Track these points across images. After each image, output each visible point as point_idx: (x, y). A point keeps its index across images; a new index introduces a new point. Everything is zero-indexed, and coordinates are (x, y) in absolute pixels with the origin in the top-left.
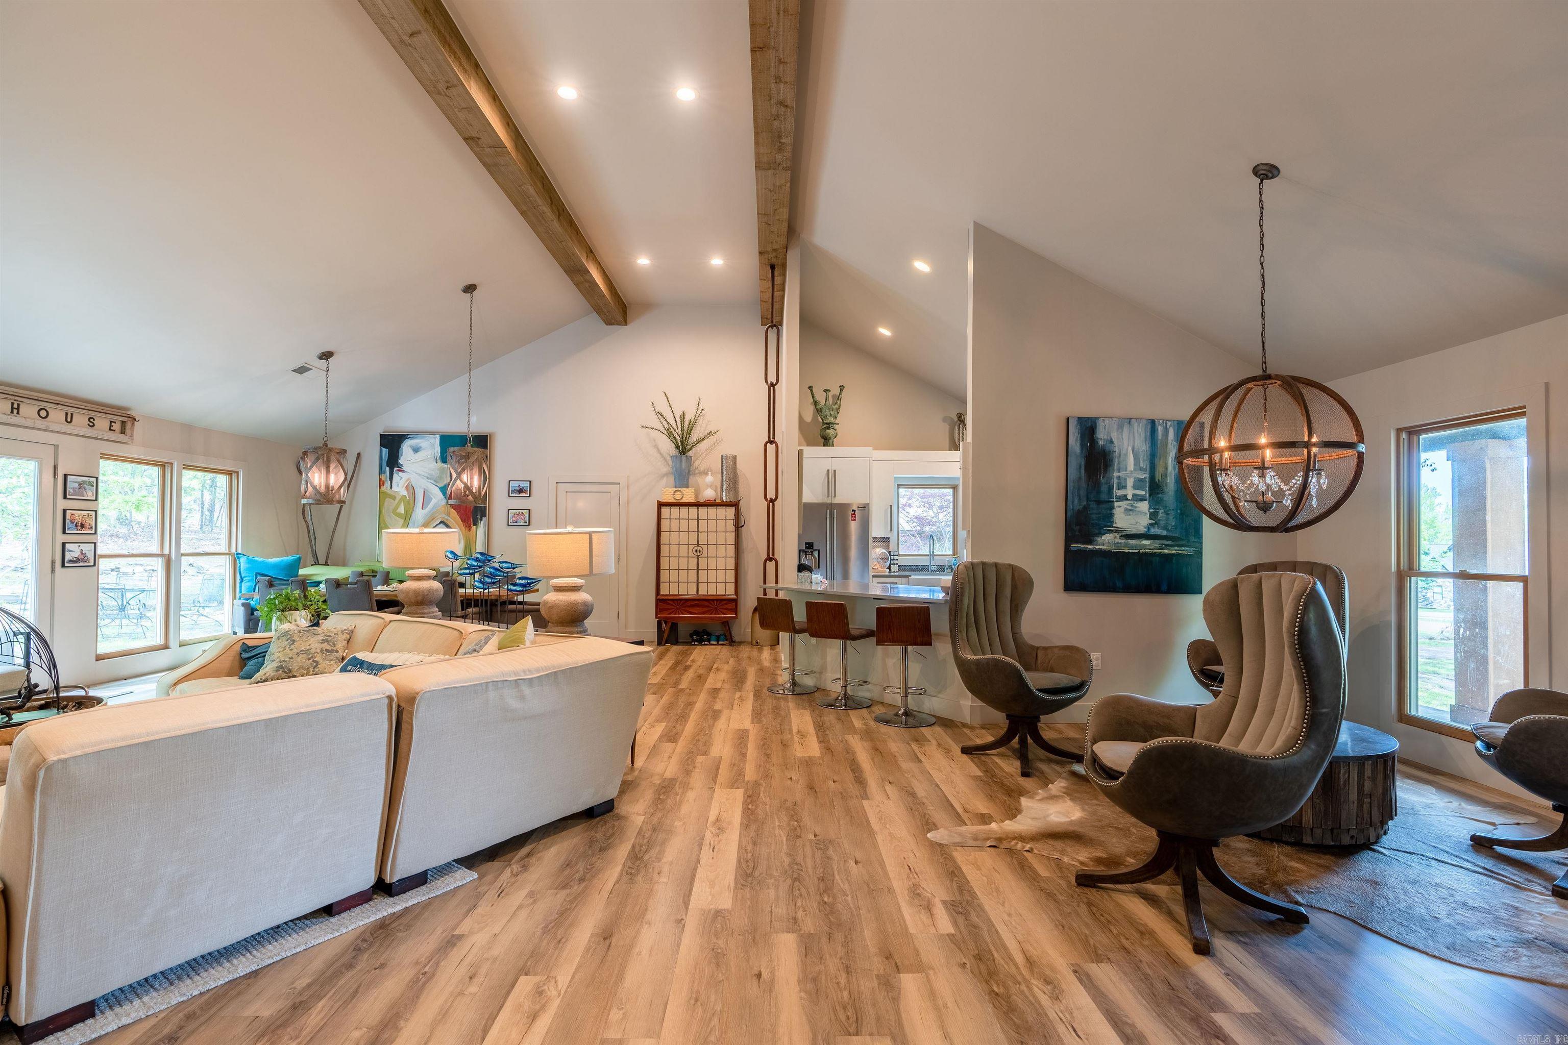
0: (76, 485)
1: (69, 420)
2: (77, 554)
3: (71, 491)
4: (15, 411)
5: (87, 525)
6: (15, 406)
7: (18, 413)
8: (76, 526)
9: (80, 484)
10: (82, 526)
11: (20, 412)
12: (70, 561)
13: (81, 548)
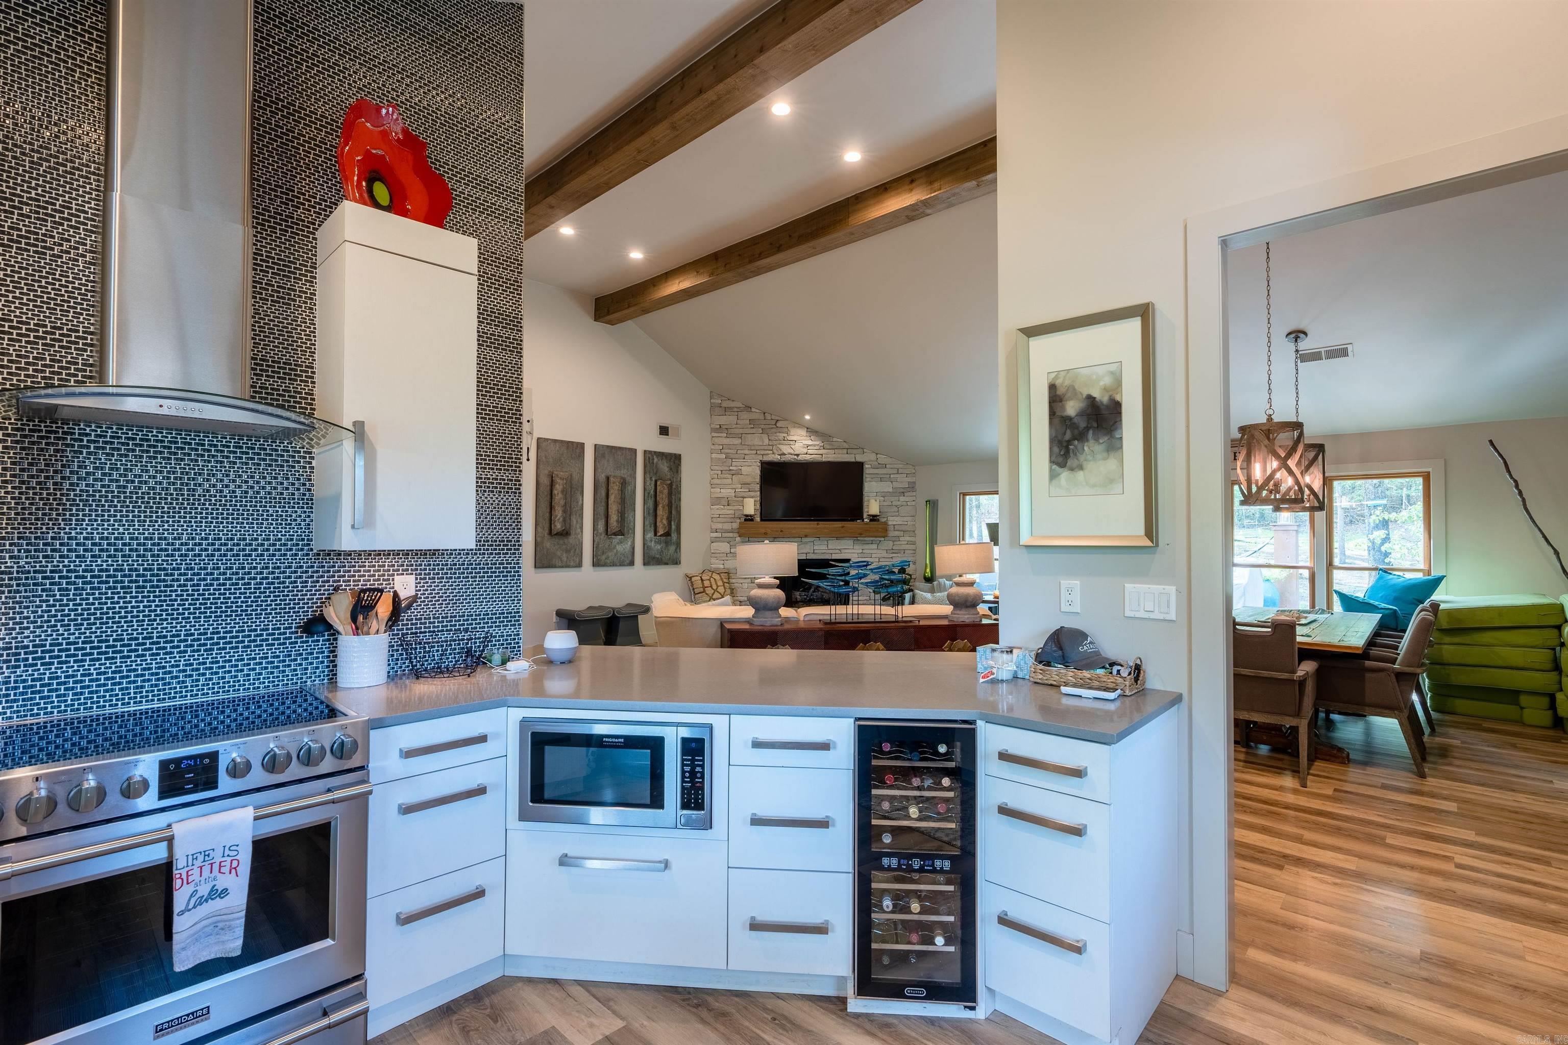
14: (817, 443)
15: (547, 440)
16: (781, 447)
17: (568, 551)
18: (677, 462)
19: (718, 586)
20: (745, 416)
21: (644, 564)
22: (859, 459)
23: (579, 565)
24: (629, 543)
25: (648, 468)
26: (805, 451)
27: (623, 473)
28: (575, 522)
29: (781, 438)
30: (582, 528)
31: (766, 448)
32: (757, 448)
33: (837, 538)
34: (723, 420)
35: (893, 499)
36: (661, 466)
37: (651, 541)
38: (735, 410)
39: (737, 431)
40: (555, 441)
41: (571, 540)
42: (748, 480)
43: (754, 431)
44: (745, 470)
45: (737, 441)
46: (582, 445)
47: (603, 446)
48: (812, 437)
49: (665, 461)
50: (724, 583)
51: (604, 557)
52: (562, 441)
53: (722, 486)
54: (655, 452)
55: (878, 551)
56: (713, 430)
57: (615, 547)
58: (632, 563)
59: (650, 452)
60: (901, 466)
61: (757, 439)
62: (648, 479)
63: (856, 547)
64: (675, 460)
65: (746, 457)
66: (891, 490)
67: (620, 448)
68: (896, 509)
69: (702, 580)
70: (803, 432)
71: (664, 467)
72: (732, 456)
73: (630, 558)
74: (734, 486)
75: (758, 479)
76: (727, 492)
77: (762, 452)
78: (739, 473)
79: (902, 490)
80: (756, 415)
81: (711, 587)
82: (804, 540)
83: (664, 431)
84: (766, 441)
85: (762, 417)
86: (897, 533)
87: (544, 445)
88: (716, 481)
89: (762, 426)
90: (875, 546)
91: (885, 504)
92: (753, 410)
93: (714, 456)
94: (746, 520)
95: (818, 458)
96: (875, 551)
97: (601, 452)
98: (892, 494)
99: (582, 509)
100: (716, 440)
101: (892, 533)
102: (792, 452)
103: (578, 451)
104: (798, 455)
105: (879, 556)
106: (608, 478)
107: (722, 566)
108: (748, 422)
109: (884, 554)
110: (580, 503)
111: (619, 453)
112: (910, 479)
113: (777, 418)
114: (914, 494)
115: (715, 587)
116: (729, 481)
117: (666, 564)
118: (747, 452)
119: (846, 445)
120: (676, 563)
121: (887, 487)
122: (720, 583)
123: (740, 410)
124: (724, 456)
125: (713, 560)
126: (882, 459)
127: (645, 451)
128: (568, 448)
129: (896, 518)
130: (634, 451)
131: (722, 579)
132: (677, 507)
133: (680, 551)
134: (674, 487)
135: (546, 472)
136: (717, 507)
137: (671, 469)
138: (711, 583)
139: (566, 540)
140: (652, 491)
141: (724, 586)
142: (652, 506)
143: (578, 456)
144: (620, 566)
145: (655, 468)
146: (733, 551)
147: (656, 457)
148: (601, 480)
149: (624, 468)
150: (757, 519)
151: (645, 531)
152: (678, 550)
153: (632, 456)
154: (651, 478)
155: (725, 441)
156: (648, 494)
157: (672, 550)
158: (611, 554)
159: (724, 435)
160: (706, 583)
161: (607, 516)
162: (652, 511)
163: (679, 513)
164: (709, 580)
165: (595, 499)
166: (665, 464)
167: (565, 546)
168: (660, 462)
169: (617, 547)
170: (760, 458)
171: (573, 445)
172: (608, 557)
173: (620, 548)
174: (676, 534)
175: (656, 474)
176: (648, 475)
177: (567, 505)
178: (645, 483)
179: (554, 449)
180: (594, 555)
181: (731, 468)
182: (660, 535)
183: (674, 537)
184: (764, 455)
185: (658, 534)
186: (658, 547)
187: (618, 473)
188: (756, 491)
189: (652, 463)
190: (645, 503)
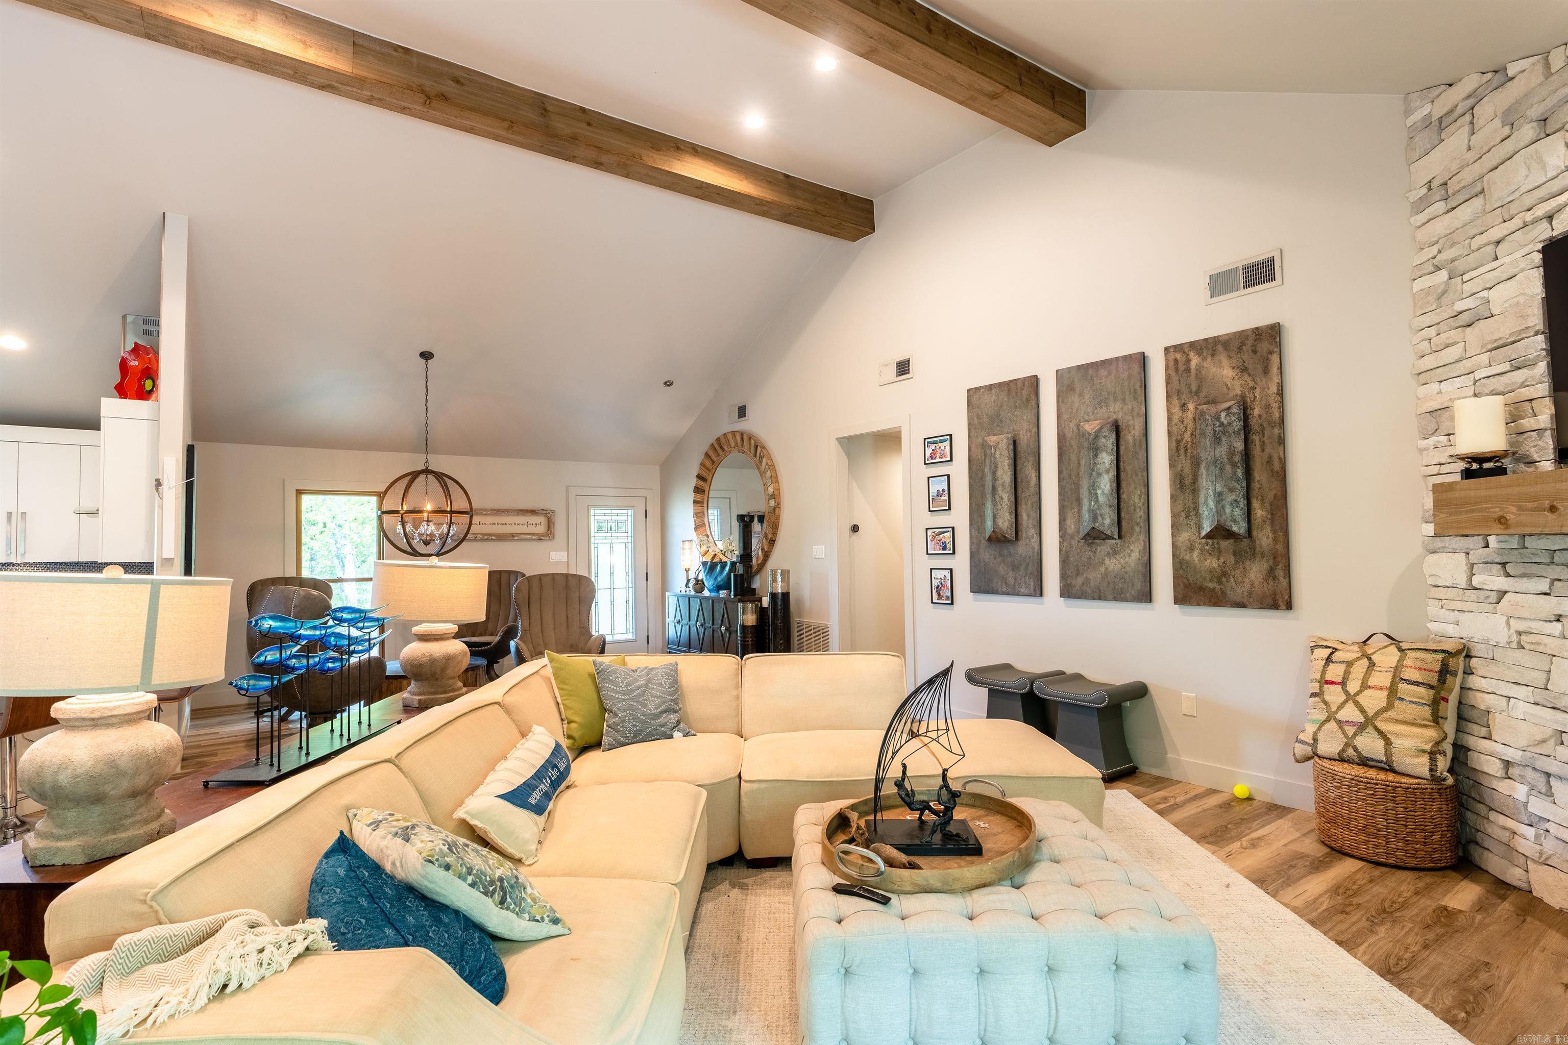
15: (980, 388)
17: (1015, 567)
18: (1266, 346)
19: (1364, 686)
20: (1489, 107)
21: (1177, 601)
23: (1039, 591)
24: (1135, 555)
25: (1175, 384)
27: (1116, 410)
28: (1025, 517)
30: (1038, 526)
31: (1555, 186)
32: (1528, 201)
34: (1443, 158)
36: (1214, 369)
37: (1192, 549)
38: (1463, 106)
39: (1467, 176)
40: (990, 387)
41: (1021, 549)
42: (1502, 328)
44: (1499, 297)
46: (1034, 383)
47: (1069, 370)
49: (1223, 357)
50: (1397, 677)
51: (1080, 580)
52: (999, 385)
53: (1441, 374)
54: (1192, 344)
57: (1102, 562)
58: (1146, 596)
59: (1178, 348)
61: (1530, 170)
62: (1176, 410)
64: (1262, 345)
65: (1503, 249)
67: (1103, 363)
69: (1329, 660)
71: (1223, 371)
72: (1460, 265)
73: (1138, 585)
74: (1467, 365)
75: (1536, 317)
77: (1540, 211)
78: (1481, 315)
80: (1523, 80)
81: (1343, 684)
87: (975, 399)
88: (1429, 362)
89: (1536, 112)
92: (1511, 70)
93: (1419, 285)
94: (1468, 474)
97: (1071, 381)
99: (1038, 493)
100: (1423, 235)
103: (1027, 392)
106: (1078, 426)
107: (1451, 630)
108: (1497, 122)
110: (1034, 481)
111: (1103, 372)
115: (1353, 687)
116: (1456, 352)
117: (1241, 605)
118: (1496, 233)
120: (1275, 606)
122: (1381, 679)
123: (1475, 99)
124: (1442, 275)
125: (1433, 609)
127: (1166, 349)
128: (1009, 392)
130: (1141, 360)
131: (1397, 669)
132: (1270, 461)
133: (1288, 575)
134: (1256, 412)
135: (980, 440)
136: (1434, 439)
137: (1244, 370)
138: (1347, 673)
139: (1011, 549)
140: (1187, 437)
141: (1392, 691)
142: (1187, 469)
143: (1028, 401)
144: (1115, 599)
145: (1200, 378)
146: (1476, 581)
147: (1199, 353)
148: (1069, 434)
149: (1115, 400)
150: (1547, 466)
151: (1176, 528)
152: (1280, 573)
153: (1136, 368)
154: (1183, 407)
155: (1440, 227)
156: (1178, 442)
157: (1256, 571)
158: (1094, 576)
159: (1440, 207)
160: (1335, 672)
161: (1079, 501)
162: (1188, 482)
163: (1281, 476)
164: (1349, 664)
165: (1060, 472)
166: (1225, 362)
167: (1010, 559)
168: (1208, 363)
169: (1107, 561)
170: (1544, 232)
171: (1020, 384)
172: (1087, 582)
173: (1113, 565)
174: (1268, 530)
175: (1197, 393)
176: (1175, 401)
177: (1000, 489)
178: (1169, 419)
179: (989, 399)
180: (1063, 576)
181: (1460, 306)
182: (1209, 536)
183: (1264, 538)
184: (1550, 218)
185: (1204, 533)
186: (1213, 563)
187: (1102, 412)
188: (1533, 364)
189: (1188, 370)
190: (1172, 465)
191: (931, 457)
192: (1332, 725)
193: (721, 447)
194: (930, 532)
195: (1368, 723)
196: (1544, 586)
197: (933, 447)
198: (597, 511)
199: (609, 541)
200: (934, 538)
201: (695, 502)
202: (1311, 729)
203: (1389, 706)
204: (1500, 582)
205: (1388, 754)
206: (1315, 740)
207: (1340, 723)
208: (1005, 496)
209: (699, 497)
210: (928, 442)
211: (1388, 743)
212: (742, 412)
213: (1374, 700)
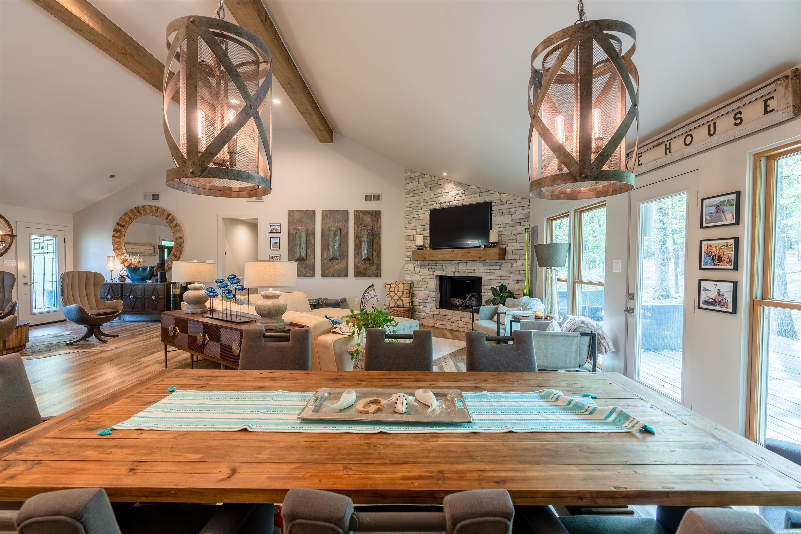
0: (713, 209)
1: (712, 132)
2: (713, 295)
3: (708, 217)
4: (668, 151)
5: (725, 258)
6: (668, 147)
7: (670, 152)
8: (713, 259)
9: (718, 206)
10: (720, 259)
11: (671, 151)
12: (706, 302)
13: (718, 287)
14: (460, 192)
15: (293, 211)
16: (440, 198)
17: (305, 268)
18: (377, 215)
19: (398, 291)
20: (421, 180)
21: (355, 276)
22: (487, 199)
23: (313, 275)
24: (344, 264)
25: (356, 221)
26: (453, 199)
27: (340, 225)
28: (310, 253)
29: (440, 192)
30: (314, 255)
31: (432, 200)
32: (428, 201)
33: (473, 261)
34: (413, 186)
35: (512, 228)
36: (366, 219)
37: (359, 263)
38: (417, 178)
39: (417, 191)
40: (298, 211)
41: (308, 262)
42: (423, 223)
43: (425, 190)
44: (422, 216)
45: (417, 198)
46: (314, 212)
47: (326, 211)
48: (458, 188)
49: (368, 216)
50: (404, 289)
51: (327, 271)
52: (302, 211)
53: (410, 228)
54: (361, 211)
55: (501, 271)
56: (408, 193)
57: (334, 266)
58: (346, 275)
59: (357, 211)
60: (518, 201)
61: (428, 195)
62: (356, 227)
63: (485, 268)
64: (376, 215)
65: (423, 208)
66: (510, 221)
67: (337, 211)
68: (514, 237)
69: (390, 287)
70: (452, 185)
71: (368, 220)
72: (415, 208)
73: (344, 272)
74: (416, 228)
75: (428, 222)
76: (413, 232)
77: (430, 203)
78: (418, 219)
79: (518, 221)
80: (428, 179)
81: (394, 291)
82: (453, 262)
83: (368, 198)
84: (433, 196)
85: (430, 180)
86: (514, 257)
87: (292, 214)
88: (408, 225)
89: (430, 186)
90: (498, 267)
91: (506, 233)
92: (426, 176)
93: (406, 209)
94: (417, 249)
95: (461, 203)
96: (498, 271)
97: (326, 214)
98: (510, 225)
99: (314, 246)
100: (408, 199)
101: (509, 256)
102: (446, 201)
103: (311, 215)
104: (449, 202)
105: (500, 275)
106: (329, 228)
107: (410, 279)
108: (423, 184)
109: (505, 273)
110: (313, 242)
111: (337, 214)
112: (526, 211)
113: (438, 178)
114: (528, 223)
115: (396, 292)
116: (413, 225)
117: (370, 276)
118: (422, 204)
119: (479, 191)
120: (377, 276)
121: (507, 219)
122: (401, 289)
123: (419, 177)
124: (411, 209)
125: (406, 275)
126: (504, 197)
127: (354, 211)
128: (305, 214)
129: (514, 245)
130: (347, 212)
131: (403, 287)
132: (377, 243)
133: (380, 269)
134: (375, 231)
135: (293, 227)
136: (408, 241)
137: (373, 220)
138: (394, 289)
139: (304, 262)
140: (359, 234)
141: (403, 291)
142: (359, 243)
143: (312, 218)
144: (338, 276)
145: (363, 220)
146: (415, 269)
147: (363, 214)
148: (325, 229)
149: (340, 222)
150: (428, 249)
151: (355, 257)
152: (379, 268)
153: (346, 215)
154: (358, 227)
155: (412, 199)
156: (357, 235)
157: (373, 268)
158: (332, 270)
159: (412, 195)
160: (392, 289)
161: (328, 249)
162: (358, 246)
163: (379, 246)
164: (395, 287)
165: (322, 240)
166: (369, 217)
167: (304, 265)
168: (365, 217)
169: (336, 266)
170: (429, 207)
171: (309, 212)
172: (330, 272)
173: (337, 267)
174: (376, 259)
175: (362, 224)
176: (356, 225)
177: (302, 244)
178: (354, 229)
179: (297, 215)
180: (322, 270)
181: (415, 216)
182: (364, 260)
183: (376, 260)
184: (431, 205)
185: (363, 259)
186: (364, 266)
187: (336, 225)
188: (427, 230)
189: (360, 218)
190: (355, 241)
191: (272, 230)
192: (392, 300)
193: (139, 212)
194: (270, 256)
195: (400, 299)
196: (427, 270)
197: (273, 227)
198: (34, 237)
199: (43, 255)
200: (272, 258)
201: (113, 236)
202: (388, 302)
203: (403, 295)
204: (420, 269)
205: (403, 304)
206: (389, 304)
207: (394, 300)
208: (304, 246)
209: (117, 234)
210: (270, 225)
211: (403, 302)
212: (155, 197)
213: (400, 294)
